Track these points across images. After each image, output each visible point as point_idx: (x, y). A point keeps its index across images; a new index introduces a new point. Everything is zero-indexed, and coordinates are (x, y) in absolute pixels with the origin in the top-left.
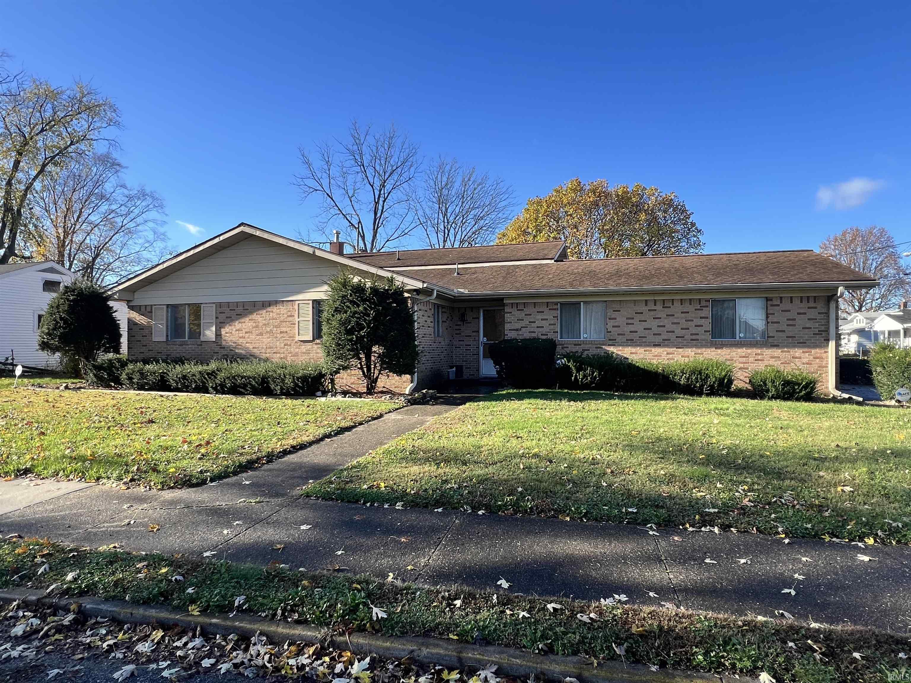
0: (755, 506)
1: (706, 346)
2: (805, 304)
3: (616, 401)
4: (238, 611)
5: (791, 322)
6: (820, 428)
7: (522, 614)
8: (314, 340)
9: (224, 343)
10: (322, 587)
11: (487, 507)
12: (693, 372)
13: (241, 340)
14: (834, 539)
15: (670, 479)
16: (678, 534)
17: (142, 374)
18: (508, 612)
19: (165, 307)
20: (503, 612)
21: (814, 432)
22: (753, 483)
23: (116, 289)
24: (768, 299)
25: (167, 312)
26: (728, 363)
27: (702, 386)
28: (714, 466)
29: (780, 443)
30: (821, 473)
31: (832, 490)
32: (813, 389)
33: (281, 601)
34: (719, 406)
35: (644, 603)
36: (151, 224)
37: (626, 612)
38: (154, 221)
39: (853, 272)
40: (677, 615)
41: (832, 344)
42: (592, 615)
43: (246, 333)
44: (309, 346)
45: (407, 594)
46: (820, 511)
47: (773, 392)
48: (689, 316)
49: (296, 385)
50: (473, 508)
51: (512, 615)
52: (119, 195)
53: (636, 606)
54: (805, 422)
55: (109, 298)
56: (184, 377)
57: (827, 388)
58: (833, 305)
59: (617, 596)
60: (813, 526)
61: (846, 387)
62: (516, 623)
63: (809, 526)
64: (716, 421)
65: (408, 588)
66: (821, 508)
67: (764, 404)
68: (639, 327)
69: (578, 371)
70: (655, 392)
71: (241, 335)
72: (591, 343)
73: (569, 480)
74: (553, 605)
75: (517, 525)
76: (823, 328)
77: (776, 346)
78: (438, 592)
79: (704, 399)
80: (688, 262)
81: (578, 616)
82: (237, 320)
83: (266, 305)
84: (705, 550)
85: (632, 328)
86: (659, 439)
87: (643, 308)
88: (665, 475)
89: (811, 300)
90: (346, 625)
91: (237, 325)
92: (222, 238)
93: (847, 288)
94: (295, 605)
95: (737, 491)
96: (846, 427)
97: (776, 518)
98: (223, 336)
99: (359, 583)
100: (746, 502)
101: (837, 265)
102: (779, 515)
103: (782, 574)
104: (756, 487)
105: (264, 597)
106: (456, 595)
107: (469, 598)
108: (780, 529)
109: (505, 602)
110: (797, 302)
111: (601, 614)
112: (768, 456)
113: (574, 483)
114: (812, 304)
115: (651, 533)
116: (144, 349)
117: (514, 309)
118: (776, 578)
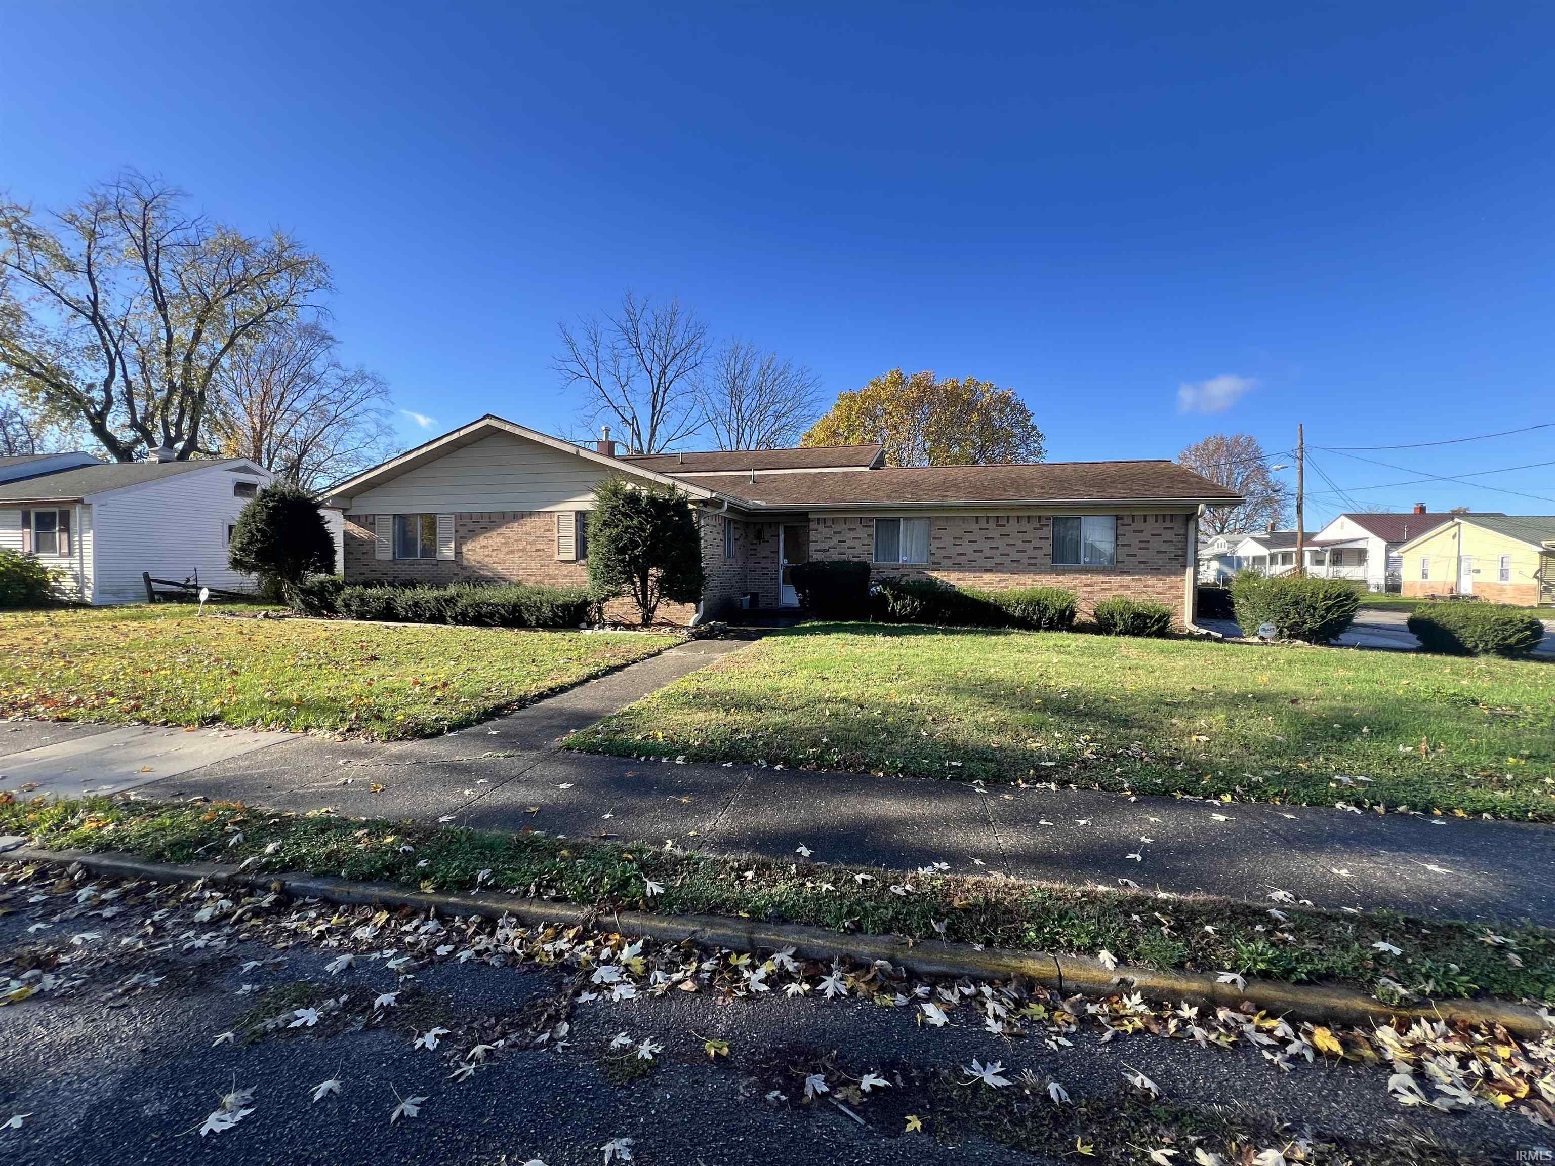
0: (1098, 759)
1: (1045, 572)
2: (1160, 524)
3: (940, 636)
4: (482, 888)
5: (1143, 545)
6: (1174, 668)
7: (826, 886)
8: (577, 560)
9: (465, 563)
10: (585, 858)
11: (786, 761)
12: (1030, 603)
13: (487, 559)
14: (1187, 796)
15: (1001, 727)
16: (1009, 793)
17: (363, 601)
18: (809, 884)
19: (391, 517)
20: (803, 884)
21: (1168, 673)
22: (1096, 732)
23: (328, 494)
24: (1118, 518)
25: (394, 524)
26: (1070, 592)
27: (1039, 619)
28: (1052, 712)
29: (1127, 686)
30: (1174, 721)
31: (1186, 740)
32: (1166, 623)
33: (535, 875)
34: (1060, 643)
35: (968, 872)
36: (373, 415)
37: (947, 883)
38: (377, 411)
39: (1215, 487)
40: (1006, 885)
41: (1190, 571)
42: (908, 887)
43: (493, 550)
44: (571, 567)
45: (688, 864)
46: (1171, 764)
47: (1121, 626)
48: (1027, 536)
49: (556, 615)
50: (768, 762)
51: (814, 888)
52: (332, 378)
53: (959, 876)
54: (1157, 661)
55: (319, 505)
56: (416, 604)
57: (1183, 621)
58: (1192, 526)
59: (936, 865)
60: (1163, 781)
61: (1204, 622)
62: (818, 897)
63: (1159, 781)
64: (1055, 660)
65: (689, 858)
66: (1172, 761)
67: (1111, 640)
68: (968, 549)
69: (896, 601)
70: (986, 626)
71: (486, 553)
72: (913, 567)
73: (883, 729)
74: (862, 876)
75: (821, 782)
76: (1180, 553)
77: (1127, 573)
78: (726, 862)
79: (1041, 634)
80: (1027, 472)
81: (892, 888)
82: (482, 534)
83: (518, 516)
84: (1040, 810)
85: (959, 550)
86: (989, 681)
87: (974, 527)
88: (995, 723)
89: (1168, 519)
90: (614, 902)
91: (482, 541)
92: (462, 433)
93: (1208, 505)
94: (552, 880)
95: (1078, 742)
96: (1203, 667)
97: (1122, 772)
98: (464, 555)
99: (631, 852)
100: (1087, 754)
101: (1199, 478)
102: (1126, 768)
103: (1126, 837)
104: (1099, 736)
105: (514, 871)
106: (747, 865)
107: (762, 869)
108: (1126, 785)
109: (806, 872)
110: (1151, 521)
111: (918, 885)
112: (1113, 701)
113: (889, 732)
114: (1168, 524)
115: (978, 790)
116: (364, 569)
117: (821, 528)
118: (1120, 841)
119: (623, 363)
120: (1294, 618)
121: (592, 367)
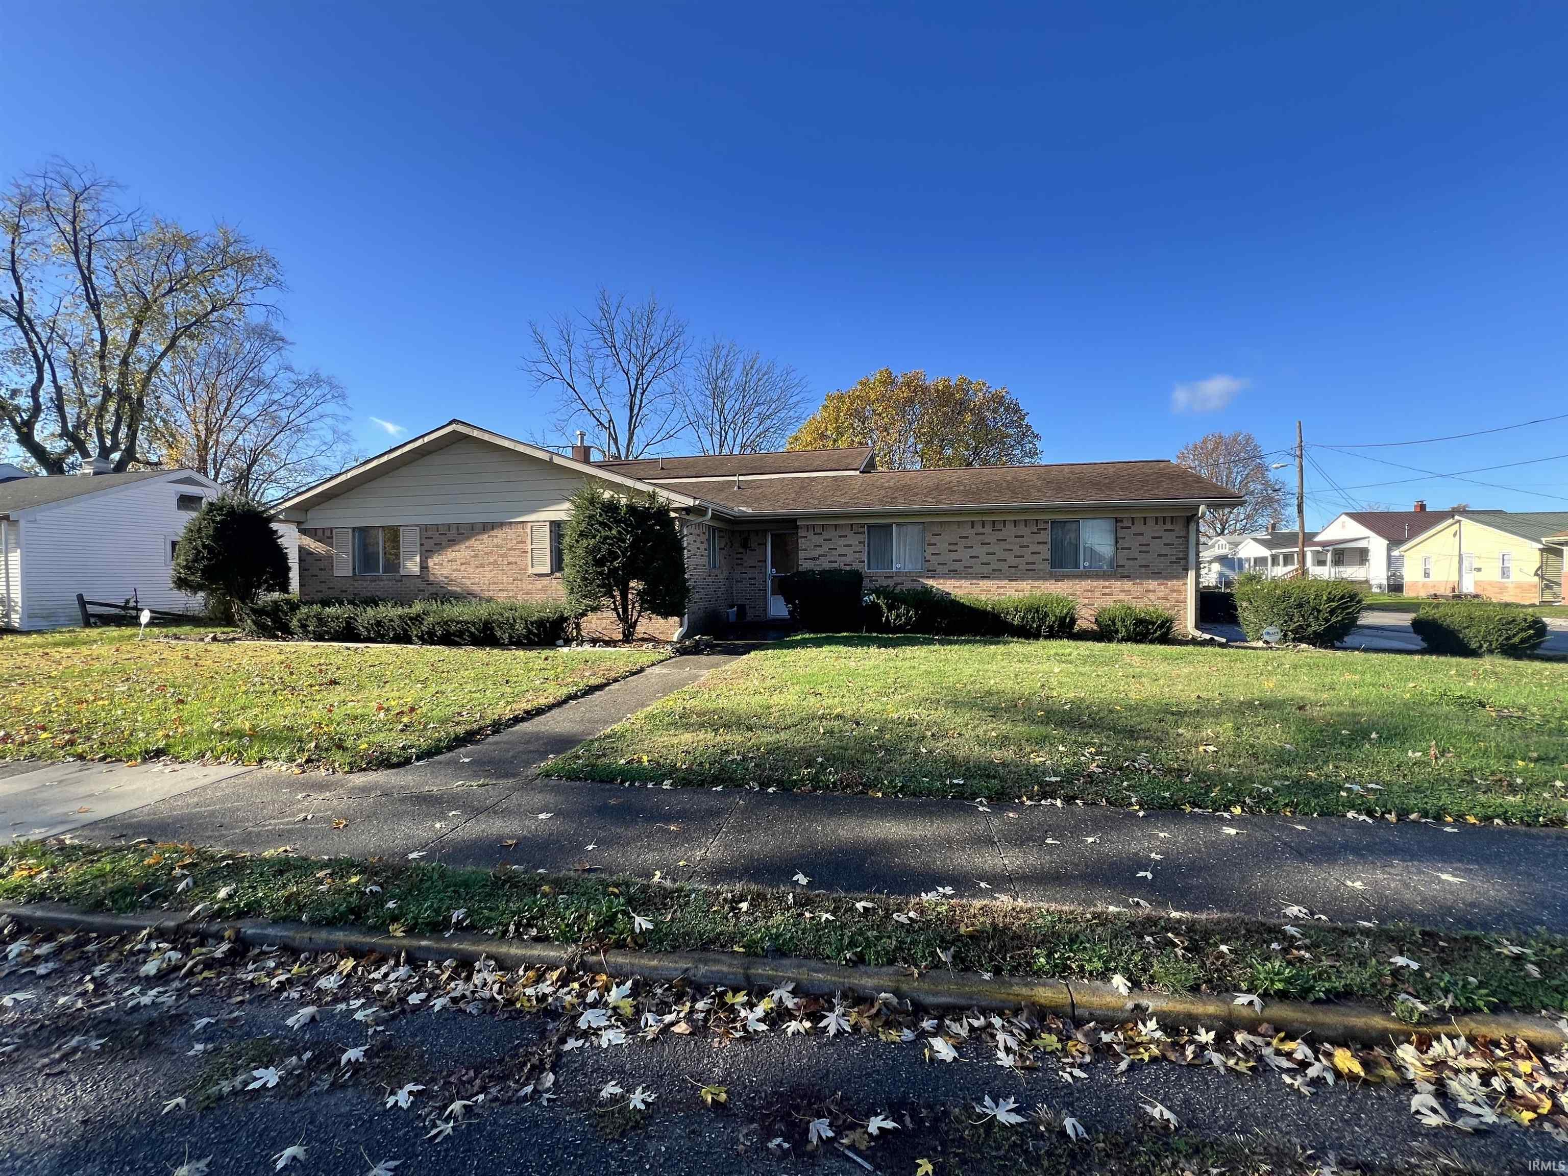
0: (1104, 773)
1: (1043, 578)
2: (1160, 526)
3: (937, 647)
4: (456, 929)
5: (1144, 548)
6: (1179, 676)
7: (825, 916)
8: (552, 573)
9: (432, 578)
10: (567, 893)
11: (780, 783)
12: (1029, 610)
13: (455, 574)
14: (1196, 810)
15: (1003, 741)
16: (1014, 810)
17: (321, 621)
18: (808, 915)
19: (350, 531)
20: (801, 915)
21: (1172, 681)
22: (1102, 745)
23: (282, 507)
24: (1117, 520)
25: (354, 537)
26: (1070, 598)
27: (1040, 627)
28: (1056, 725)
29: (1132, 695)
30: (1180, 731)
31: (1193, 750)
32: (1169, 628)
33: (514, 913)
34: (1060, 651)
35: (974, 896)
36: (329, 421)
37: (952, 909)
38: (334, 416)
39: (1215, 486)
40: (1014, 909)
41: (1192, 574)
42: (912, 914)
43: (462, 564)
44: (545, 581)
45: (679, 897)
46: (1179, 777)
47: (1123, 633)
48: (1024, 541)
49: (530, 632)
50: (760, 785)
51: (812, 918)
52: (284, 381)
53: (964, 901)
54: (1162, 668)
55: (271, 519)
56: (379, 623)
57: (1186, 627)
58: (1192, 527)
59: (940, 889)
60: (1172, 795)
61: (1208, 626)
62: (818, 927)
63: (1167, 794)
64: (1056, 670)
65: (680, 890)
66: (1180, 773)
67: (1112, 647)
68: (964, 554)
69: (890, 610)
70: (983, 635)
71: (455, 567)
72: (906, 575)
73: (880, 747)
74: (863, 903)
75: (817, 805)
76: (1181, 555)
77: (1128, 577)
78: (719, 893)
79: (1042, 642)
80: (1023, 474)
81: (895, 916)
82: (450, 546)
83: (487, 527)
84: (1046, 828)
85: (954, 556)
86: (989, 693)
87: (970, 532)
88: (996, 737)
89: (1168, 520)
90: (600, 941)
91: (450, 554)
92: (426, 439)
93: (1209, 506)
94: (532, 918)
95: (1083, 755)
96: (1208, 674)
97: (1129, 786)
98: (430, 569)
99: (617, 885)
100: (1093, 767)
101: (1198, 479)
102: (1133, 782)
103: (1136, 854)
104: (1105, 749)
105: (491, 909)
106: (741, 896)
107: (758, 900)
108: (1134, 800)
109: (803, 902)
110: (1151, 523)
111: (922, 912)
112: (1118, 711)
113: (887, 750)
114: (1169, 526)
115: (981, 809)
116: (323, 587)
117: (811, 533)
118: (1129, 859)
119: (598, 365)
120: (1298, 621)
121: (565, 369)
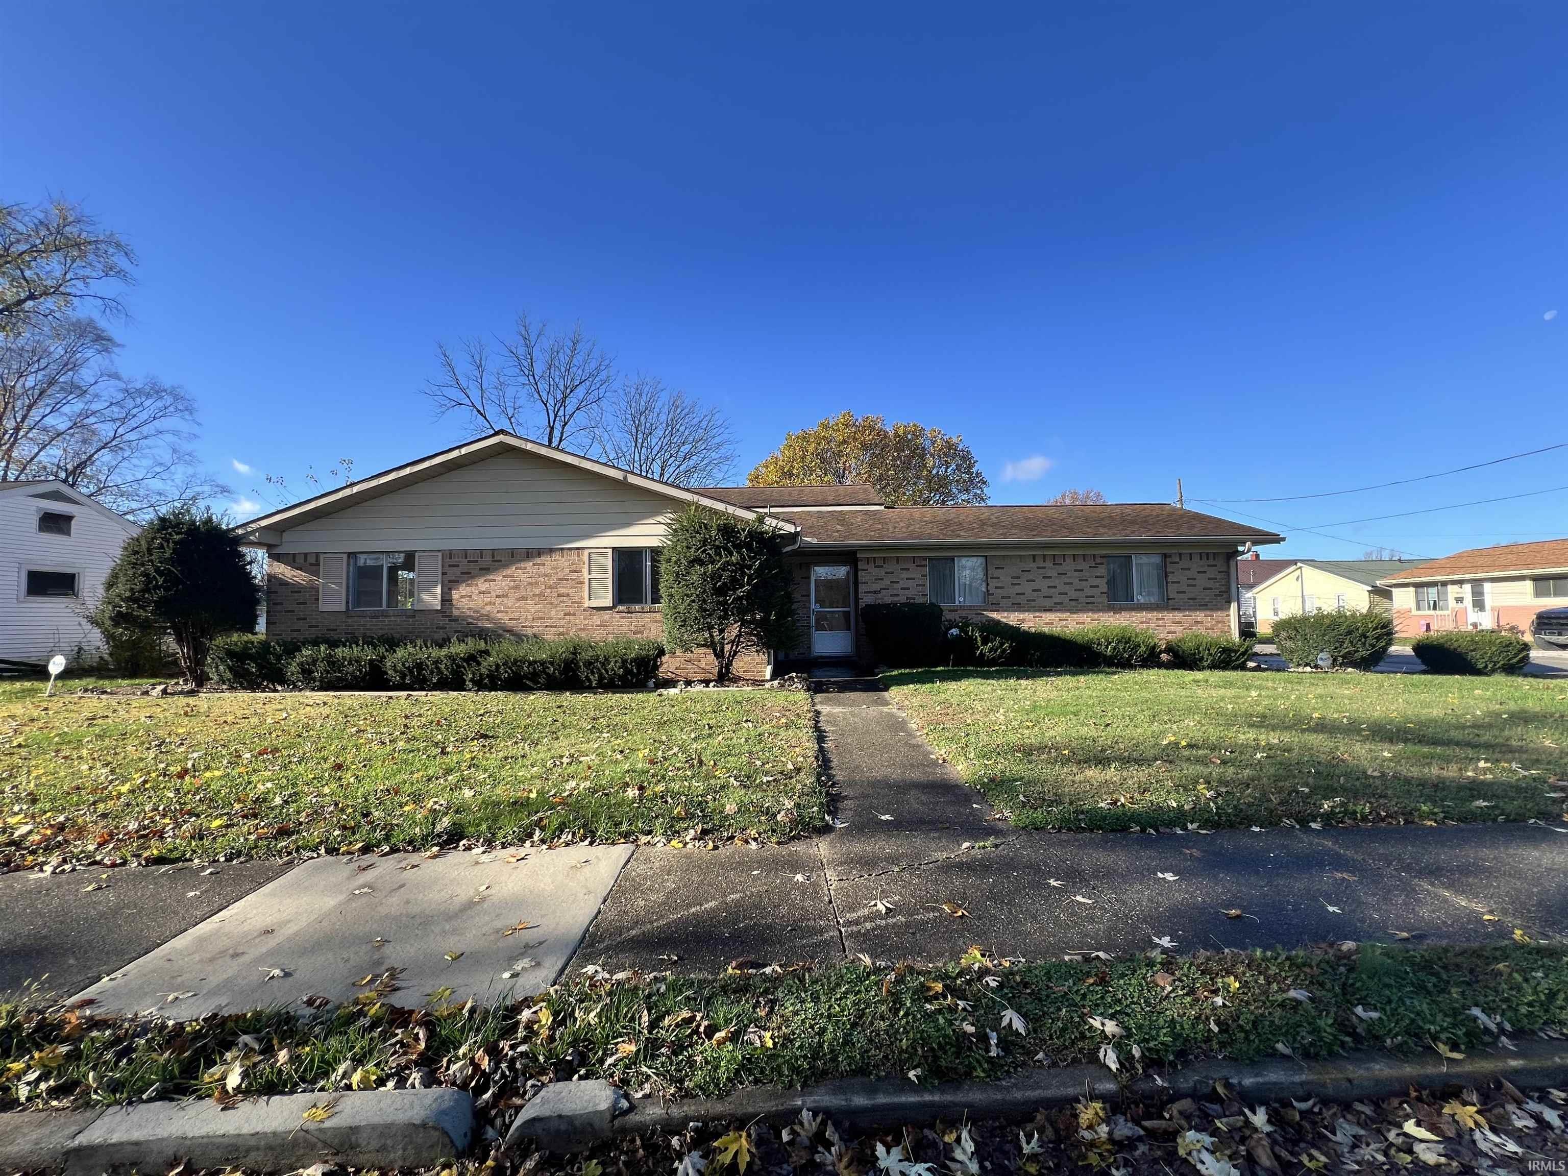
1: (1102, 611)
2: (1204, 562)
5: (1191, 582)
8: (614, 607)
9: (456, 613)
12: (1118, 641)
13: (488, 608)
19: (345, 556)
23: (254, 526)
24: (1165, 556)
25: (348, 564)
41: (1234, 606)
43: (497, 596)
44: (606, 615)
48: (1085, 574)
58: (1232, 563)
68: (1027, 588)
71: (488, 600)
72: (970, 608)
76: (1223, 589)
77: (1178, 609)
82: (480, 576)
83: (530, 554)
85: (1018, 589)
87: (1032, 565)
89: (1211, 556)
91: (482, 584)
92: (464, 451)
98: (454, 603)
110: (1196, 558)
114: (1211, 562)
116: (301, 625)
117: (871, 568)
121: (475, 394)
